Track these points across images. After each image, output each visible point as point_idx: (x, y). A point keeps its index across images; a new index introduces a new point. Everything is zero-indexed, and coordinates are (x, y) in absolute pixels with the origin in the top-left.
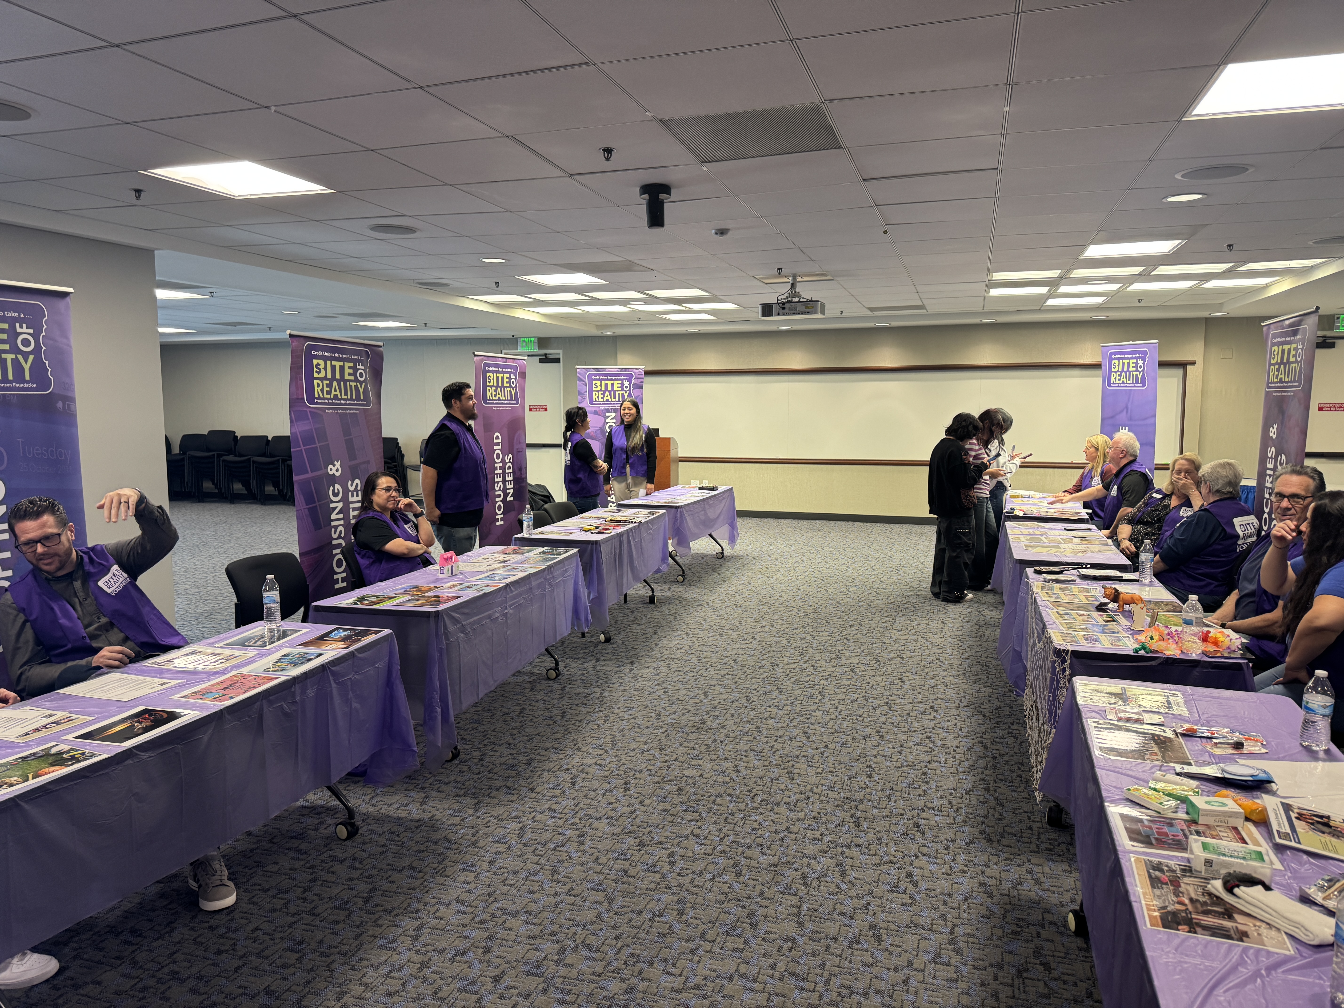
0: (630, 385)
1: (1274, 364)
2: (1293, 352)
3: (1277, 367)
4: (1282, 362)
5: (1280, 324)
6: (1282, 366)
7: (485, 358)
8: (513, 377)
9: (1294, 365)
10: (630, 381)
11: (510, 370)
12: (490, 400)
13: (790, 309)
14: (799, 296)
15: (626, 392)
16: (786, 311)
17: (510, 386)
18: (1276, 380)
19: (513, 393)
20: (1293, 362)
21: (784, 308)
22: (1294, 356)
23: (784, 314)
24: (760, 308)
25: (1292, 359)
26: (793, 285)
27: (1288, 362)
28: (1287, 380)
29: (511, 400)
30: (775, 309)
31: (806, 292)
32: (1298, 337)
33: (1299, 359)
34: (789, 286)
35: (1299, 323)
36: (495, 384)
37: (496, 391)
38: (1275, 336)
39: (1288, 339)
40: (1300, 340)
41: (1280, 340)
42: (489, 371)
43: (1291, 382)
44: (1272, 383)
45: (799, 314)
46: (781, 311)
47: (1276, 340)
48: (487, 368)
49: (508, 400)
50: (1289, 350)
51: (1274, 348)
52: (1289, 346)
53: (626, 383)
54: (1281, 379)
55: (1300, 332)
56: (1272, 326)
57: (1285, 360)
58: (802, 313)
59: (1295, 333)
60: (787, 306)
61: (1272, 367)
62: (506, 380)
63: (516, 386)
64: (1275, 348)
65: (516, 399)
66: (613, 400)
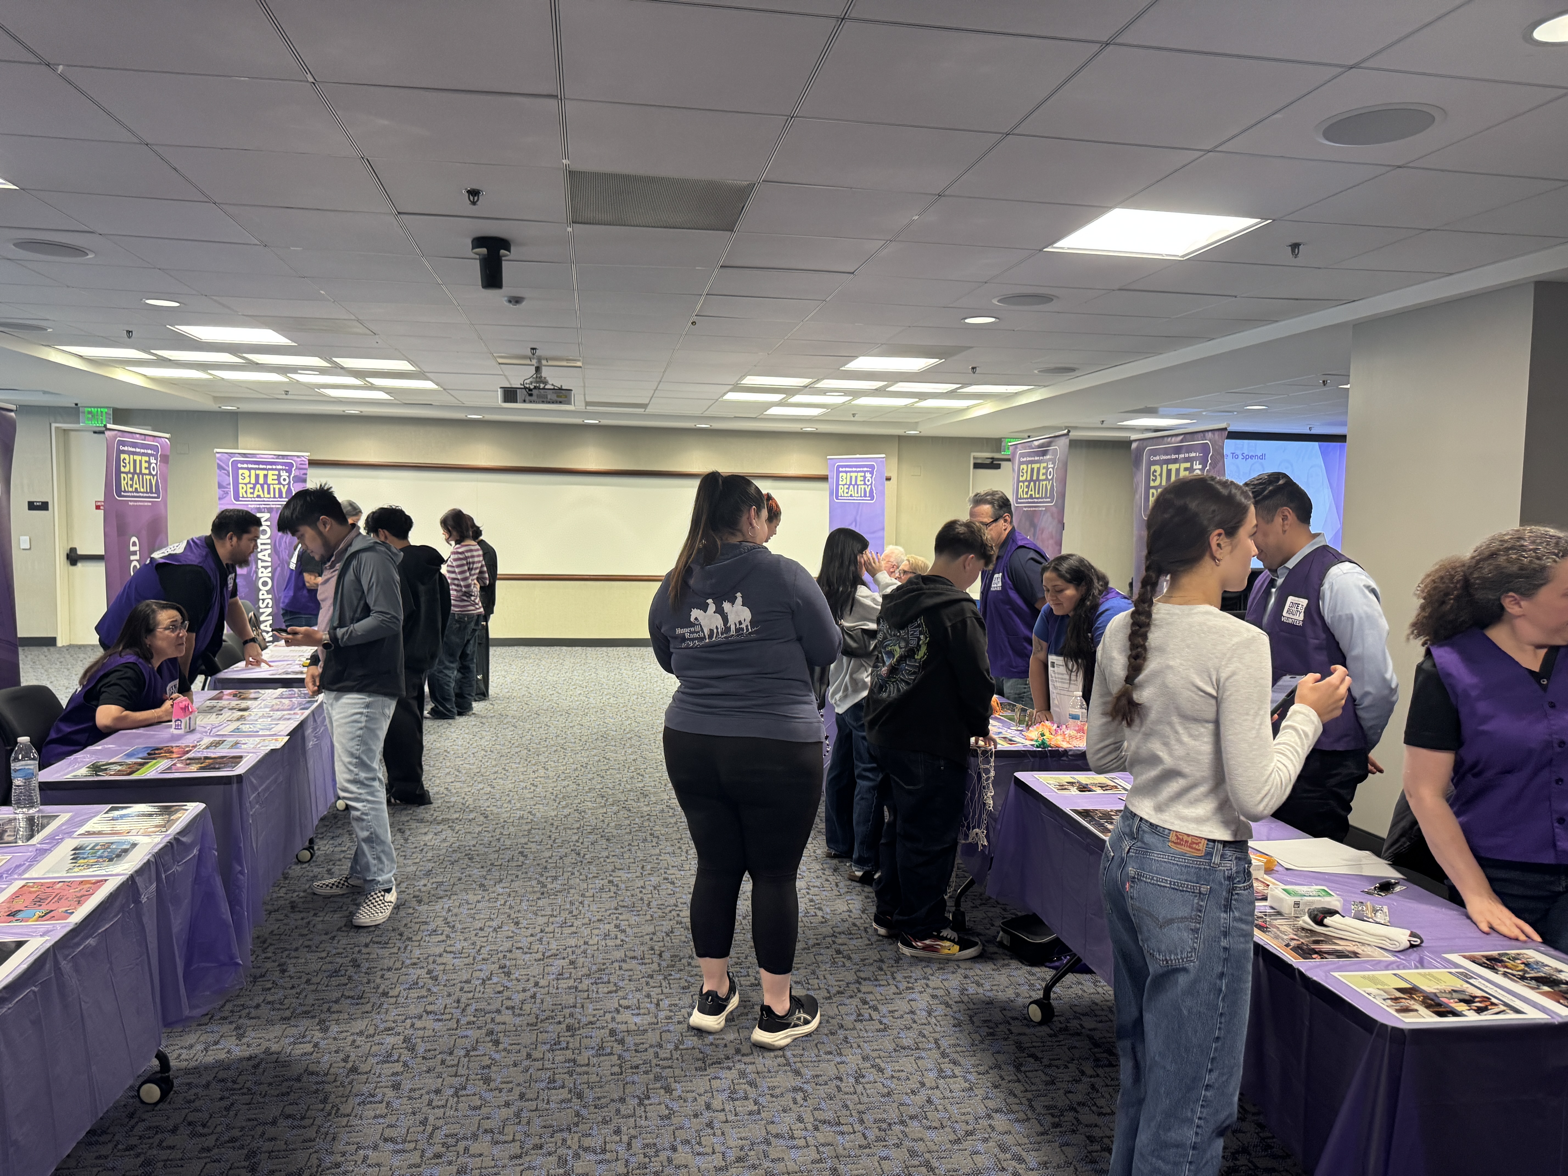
0: (289, 477)
1: (1023, 482)
2: (1042, 471)
3: (1026, 484)
4: (1031, 480)
5: (1029, 444)
6: (1032, 484)
7: (119, 434)
8: (153, 461)
9: (1044, 483)
10: (289, 472)
11: (149, 452)
12: (125, 491)
13: (538, 396)
14: (546, 383)
15: (284, 485)
16: (534, 398)
17: (150, 474)
18: (1025, 496)
19: (154, 483)
20: (1043, 480)
21: (531, 395)
22: (1043, 474)
23: (531, 402)
24: (500, 393)
25: (1042, 477)
26: (538, 369)
27: (1038, 479)
28: (1037, 496)
29: (151, 492)
30: (520, 395)
31: (554, 377)
32: (1048, 457)
33: (1050, 477)
34: (532, 370)
35: (1049, 444)
36: (132, 471)
37: (132, 479)
38: (1022, 455)
39: (1036, 458)
40: (1050, 460)
41: (1028, 459)
42: (124, 452)
43: (1042, 498)
44: (1021, 498)
45: (549, 403)
46: (528, 398)
47: (1025, 459)
48: (122, 448)
49: (147, 493)
50: (1039, 469)
51: (1022, 467)
52: (1038, 465)
53: (284, 474)
54: (1031, 495)
55: (1050, 452)
56: (1019, 446)
57: (1035, 478)
58: (553, 403)
59: (1044, 453)
60: (535, 392)
61: (1021, 484)
62: (145, 465)
63: (156, 474)
64: (1024, 466)
65: (157, 492)
66: (267, 495)
